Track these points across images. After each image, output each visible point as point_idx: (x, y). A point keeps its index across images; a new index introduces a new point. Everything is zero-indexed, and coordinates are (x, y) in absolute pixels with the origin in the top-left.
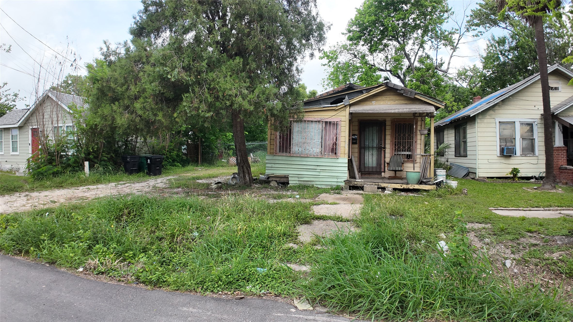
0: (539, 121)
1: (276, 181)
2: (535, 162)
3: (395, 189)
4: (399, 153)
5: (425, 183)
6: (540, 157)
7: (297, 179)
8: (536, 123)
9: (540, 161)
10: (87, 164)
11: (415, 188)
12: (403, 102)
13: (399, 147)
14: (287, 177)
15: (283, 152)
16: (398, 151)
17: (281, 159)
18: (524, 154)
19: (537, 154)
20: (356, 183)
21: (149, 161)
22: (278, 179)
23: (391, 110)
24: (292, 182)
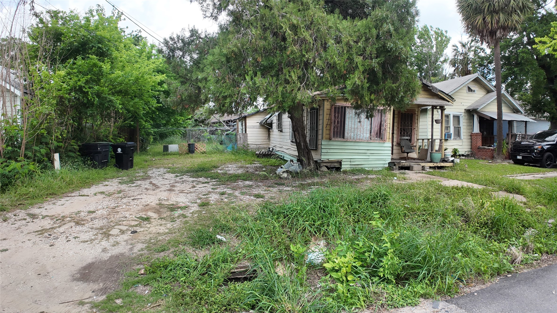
0: (463, 114)
1: (326, 166)
2: (461, 144)
3: (430, 167)
4: (404, 138)
5: (446, 162)
6: (464, 140)
7: (349, 163)
8: (462, 116)
9: (464, 144)
10: (57, 156)
11: (442, 165)
12: (426, 96)
13: (404, 133)
14: (340, 162)
15: (337, 137)
16: (403, 136)
17: (336, 143)
18: (455, 139)
19: (462, 138)
20: (403, 164)
21: (119, 150)
22: (328, 165)
23: (427, 102)
24: (345, 166)
